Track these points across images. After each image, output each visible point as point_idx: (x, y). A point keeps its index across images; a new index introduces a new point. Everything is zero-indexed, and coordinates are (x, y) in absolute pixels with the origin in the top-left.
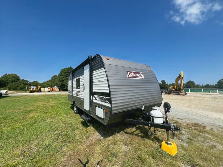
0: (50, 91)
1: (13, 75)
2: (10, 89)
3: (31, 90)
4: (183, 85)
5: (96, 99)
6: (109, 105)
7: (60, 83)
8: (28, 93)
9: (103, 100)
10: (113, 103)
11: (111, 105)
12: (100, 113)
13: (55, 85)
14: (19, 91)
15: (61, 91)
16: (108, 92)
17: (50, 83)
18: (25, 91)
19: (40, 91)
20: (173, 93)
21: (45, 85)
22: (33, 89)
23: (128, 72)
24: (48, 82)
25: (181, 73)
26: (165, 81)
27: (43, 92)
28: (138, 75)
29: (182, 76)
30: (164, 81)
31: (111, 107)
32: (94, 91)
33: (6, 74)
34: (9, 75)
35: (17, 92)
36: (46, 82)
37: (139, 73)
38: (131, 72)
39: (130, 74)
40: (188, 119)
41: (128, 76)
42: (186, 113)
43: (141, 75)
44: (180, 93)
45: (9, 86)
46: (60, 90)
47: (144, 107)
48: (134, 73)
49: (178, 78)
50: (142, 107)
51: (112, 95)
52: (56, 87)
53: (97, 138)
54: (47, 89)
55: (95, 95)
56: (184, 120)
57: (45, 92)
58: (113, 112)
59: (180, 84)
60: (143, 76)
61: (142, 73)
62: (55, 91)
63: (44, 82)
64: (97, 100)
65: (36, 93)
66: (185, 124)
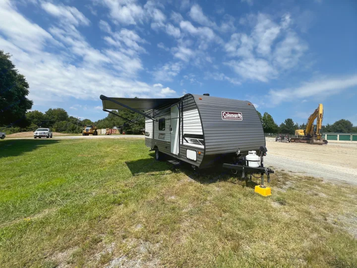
0: (108, 134)
1: (59, 110)
2: (57, 131)
3: (85, 131)
4: (320, 128)
5: (187, 142)
6: (202, 147)
7: (122, 122)
8: (81, 135)
9: (195, 142)
10: (206, 144)
11: (205, 147)
12: (192, 155)
13: (114, 125)
14: (68, 133)
15: (124, 134)
16: (202, 134)
17: (107, 122)
18: (76, 133)
19: (96, 134)
20: (302, 141)
21: (101, 125)
22: (87, 130)
23: (223, 112)
24: (104, 120)
25: (319, 108)
26: (293, 120)
27: (100, 135)
28: (236, 116)
29: (321, 112)
30: (291, 120)
31: (205, 149)
32: (184, 133)
33: (50, 109)
34: (55, 110)
35: (66, 134)
36: (102, 121)
37: (237, 114)
38: (227, 113)
39: (225, 115)
40: (304, 172)
41: (223, 117)
42: (307, 167)
43: (239, 115)
44: (315, 141)
45: (56, 126)
46: (121, 133)
47: (239, 151)
48: (230, 113)
49: (312, 115)
50: (237, 151)
51: (206, 137)
52: (115, 128)
53: (189, 181)
54: (104, 131)
55: (186, 138)
56: (297, 174)
57: (101, 134)
58: (206, 153)
59: (316, 126)
60: (241, 117)
61: (240, 113)
62: (115, 134)
63: (99, 121)
64: (189, 143)
65: (91, 137)
66: (295, 177)
